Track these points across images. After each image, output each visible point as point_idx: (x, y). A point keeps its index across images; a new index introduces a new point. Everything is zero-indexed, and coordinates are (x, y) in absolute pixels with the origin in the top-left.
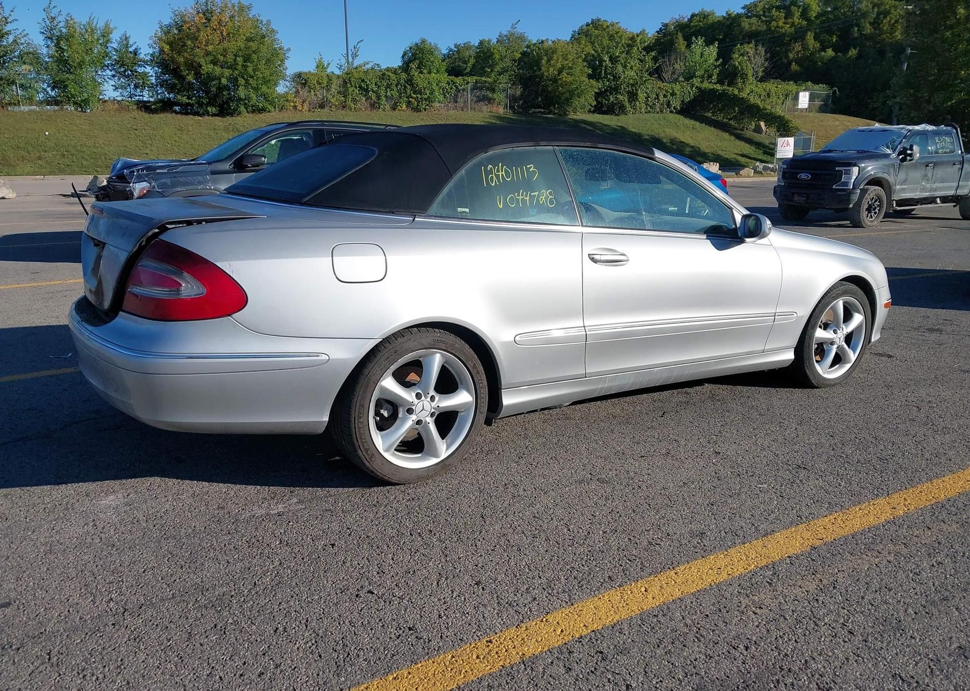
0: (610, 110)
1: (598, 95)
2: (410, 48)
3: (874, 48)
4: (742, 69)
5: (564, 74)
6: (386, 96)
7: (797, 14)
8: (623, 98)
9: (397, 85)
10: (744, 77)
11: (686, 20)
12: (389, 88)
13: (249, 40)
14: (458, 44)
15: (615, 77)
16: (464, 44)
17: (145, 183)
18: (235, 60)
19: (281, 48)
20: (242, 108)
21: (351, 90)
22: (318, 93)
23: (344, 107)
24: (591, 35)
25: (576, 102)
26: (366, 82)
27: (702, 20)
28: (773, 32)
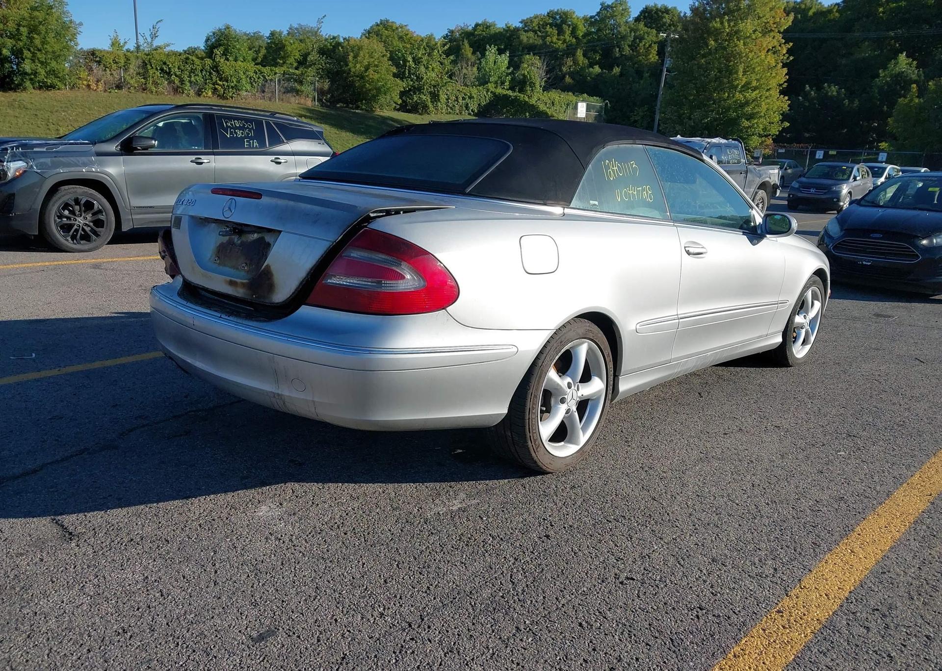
0: (414, 109)
1: (402, 94)
2: (214, 34)
3: (633, 68)
4: (531, 78)
5: (371, 71)
6: (190, 82)
7: (568, 32)
8: (426, 98)
9: (201, 71)
10: (532, 85)
11: (470, 28)
12: (194, 73)
13: (34, 9)
14: (248, 33)
15: (418, 77)
16: (254, 34)
17: (21, 162)
18: (18, 30)
19: (71, 22)
20: (28, 84)
21: (151, 72)
22: (114, 73)
23: (144, 90)
24: (381, 35)
25: (382, 99)
26: (168, 65)
27: (485, 30)
28: (548, 46)
